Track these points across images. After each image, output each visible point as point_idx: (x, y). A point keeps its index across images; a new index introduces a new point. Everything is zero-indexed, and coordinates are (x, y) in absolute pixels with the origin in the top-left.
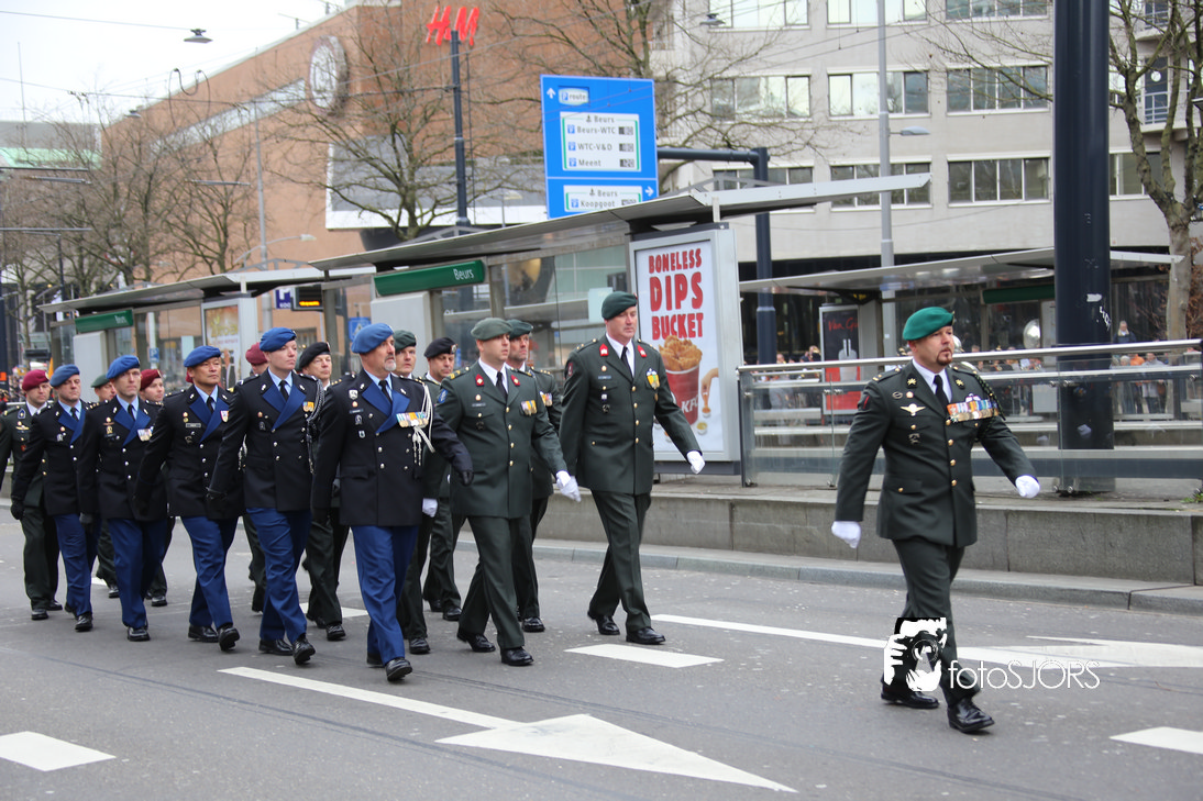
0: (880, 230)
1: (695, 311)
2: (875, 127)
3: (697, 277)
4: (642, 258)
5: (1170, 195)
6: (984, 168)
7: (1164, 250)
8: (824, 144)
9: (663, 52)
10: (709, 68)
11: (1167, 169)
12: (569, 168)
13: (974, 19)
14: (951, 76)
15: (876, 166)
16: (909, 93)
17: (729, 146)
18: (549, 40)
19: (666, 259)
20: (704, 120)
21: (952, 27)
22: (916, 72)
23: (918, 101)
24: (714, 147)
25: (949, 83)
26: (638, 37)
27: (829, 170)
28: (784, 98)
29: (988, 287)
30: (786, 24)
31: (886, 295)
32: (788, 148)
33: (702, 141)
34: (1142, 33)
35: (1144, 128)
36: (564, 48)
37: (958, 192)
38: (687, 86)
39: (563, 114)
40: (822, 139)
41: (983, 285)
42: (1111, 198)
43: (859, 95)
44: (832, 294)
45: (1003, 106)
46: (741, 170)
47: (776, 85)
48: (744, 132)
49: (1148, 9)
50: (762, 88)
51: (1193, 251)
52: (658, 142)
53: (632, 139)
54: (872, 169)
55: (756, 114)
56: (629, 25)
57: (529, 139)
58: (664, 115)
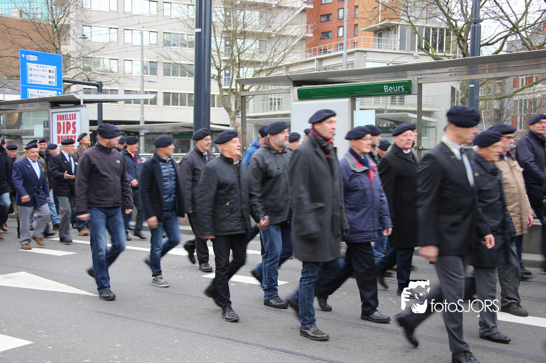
0: (140, 113)
1: (73, 135)
2: (139, 78)
3: (74, 123)
4: (54, 115)
5: (231, 109)
6: (175, 95)
7: (228, 126)
8: (122, 83)
9: (66, 46)
10: (82, 53)
11: (230, 100)
12: (30, 83)
13: (172, 47)
14: (165, 65)
15: (140, 91)
16: (151, 69)
17: (89, 80)
18: (23, 37)
19: (63, 116)
20: (81, 71)
21: (165, 49)
22: (153, 62)
23: (154, 72)
24: (84, 80)
25: (164, 67)
26: (56, 39)
27: (123, 92)
28: (109, 66)
29: (175, 133)
30: (110, 42)
31: (141, 134)
32: (110, 83)
33: (79, 77)
34: (223, 58)
35: (223, 87)
36: (29, 41)
37: (166, 102)
38: (74, 58)
39: (28, 63)
40: (121, 81)
41: (173, 133)
42: (211, 108)
43: (135, 68)
44: (123, 132)
45: (182, 76)
46: (93, 89)
47: (106, 62)
48: (94, 76)
49: (225, 51)
50: (101, 62)
51: (237, 127)
52: (63, 77)
53: (54, 75)
54: (138, 92)
55: (99, 71)
56: (53, 35)
57: (15, 71)
58: (66, 67)
